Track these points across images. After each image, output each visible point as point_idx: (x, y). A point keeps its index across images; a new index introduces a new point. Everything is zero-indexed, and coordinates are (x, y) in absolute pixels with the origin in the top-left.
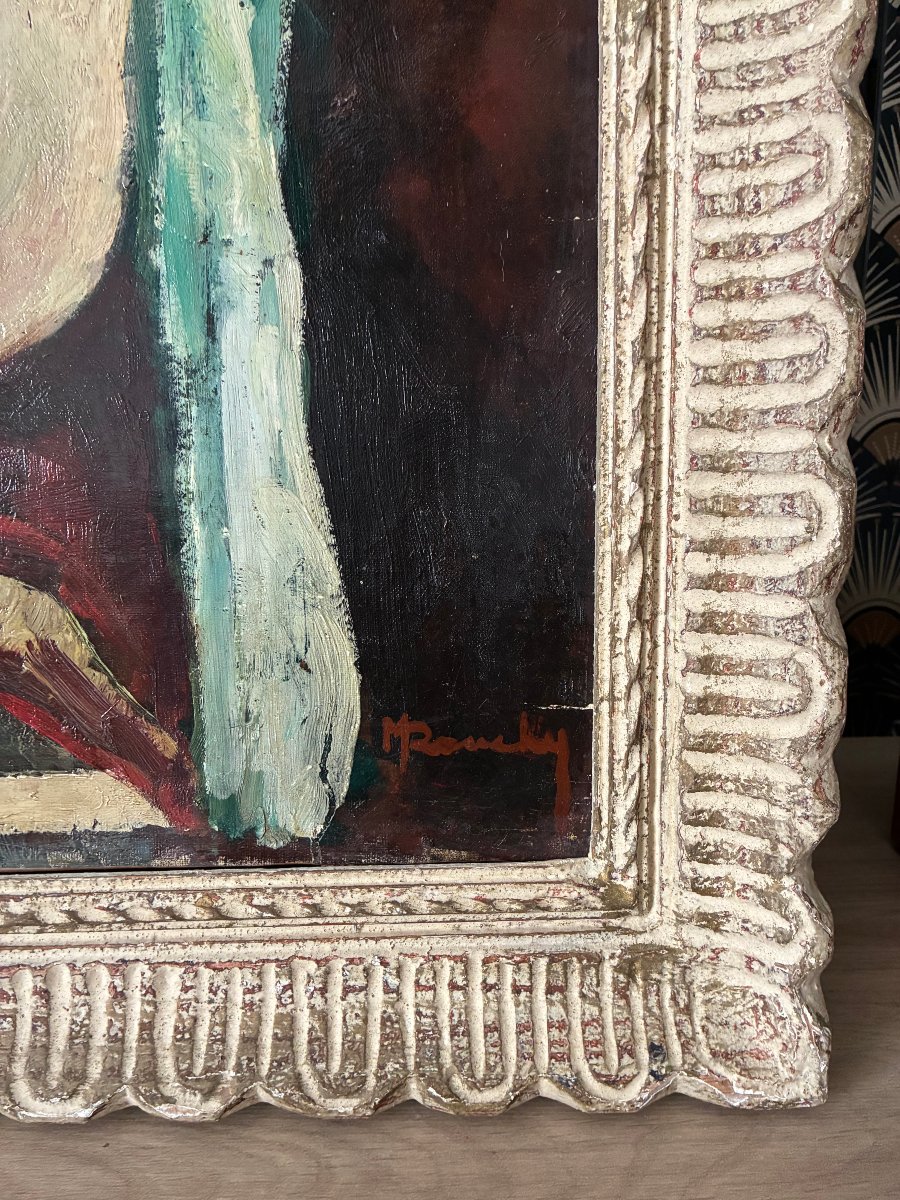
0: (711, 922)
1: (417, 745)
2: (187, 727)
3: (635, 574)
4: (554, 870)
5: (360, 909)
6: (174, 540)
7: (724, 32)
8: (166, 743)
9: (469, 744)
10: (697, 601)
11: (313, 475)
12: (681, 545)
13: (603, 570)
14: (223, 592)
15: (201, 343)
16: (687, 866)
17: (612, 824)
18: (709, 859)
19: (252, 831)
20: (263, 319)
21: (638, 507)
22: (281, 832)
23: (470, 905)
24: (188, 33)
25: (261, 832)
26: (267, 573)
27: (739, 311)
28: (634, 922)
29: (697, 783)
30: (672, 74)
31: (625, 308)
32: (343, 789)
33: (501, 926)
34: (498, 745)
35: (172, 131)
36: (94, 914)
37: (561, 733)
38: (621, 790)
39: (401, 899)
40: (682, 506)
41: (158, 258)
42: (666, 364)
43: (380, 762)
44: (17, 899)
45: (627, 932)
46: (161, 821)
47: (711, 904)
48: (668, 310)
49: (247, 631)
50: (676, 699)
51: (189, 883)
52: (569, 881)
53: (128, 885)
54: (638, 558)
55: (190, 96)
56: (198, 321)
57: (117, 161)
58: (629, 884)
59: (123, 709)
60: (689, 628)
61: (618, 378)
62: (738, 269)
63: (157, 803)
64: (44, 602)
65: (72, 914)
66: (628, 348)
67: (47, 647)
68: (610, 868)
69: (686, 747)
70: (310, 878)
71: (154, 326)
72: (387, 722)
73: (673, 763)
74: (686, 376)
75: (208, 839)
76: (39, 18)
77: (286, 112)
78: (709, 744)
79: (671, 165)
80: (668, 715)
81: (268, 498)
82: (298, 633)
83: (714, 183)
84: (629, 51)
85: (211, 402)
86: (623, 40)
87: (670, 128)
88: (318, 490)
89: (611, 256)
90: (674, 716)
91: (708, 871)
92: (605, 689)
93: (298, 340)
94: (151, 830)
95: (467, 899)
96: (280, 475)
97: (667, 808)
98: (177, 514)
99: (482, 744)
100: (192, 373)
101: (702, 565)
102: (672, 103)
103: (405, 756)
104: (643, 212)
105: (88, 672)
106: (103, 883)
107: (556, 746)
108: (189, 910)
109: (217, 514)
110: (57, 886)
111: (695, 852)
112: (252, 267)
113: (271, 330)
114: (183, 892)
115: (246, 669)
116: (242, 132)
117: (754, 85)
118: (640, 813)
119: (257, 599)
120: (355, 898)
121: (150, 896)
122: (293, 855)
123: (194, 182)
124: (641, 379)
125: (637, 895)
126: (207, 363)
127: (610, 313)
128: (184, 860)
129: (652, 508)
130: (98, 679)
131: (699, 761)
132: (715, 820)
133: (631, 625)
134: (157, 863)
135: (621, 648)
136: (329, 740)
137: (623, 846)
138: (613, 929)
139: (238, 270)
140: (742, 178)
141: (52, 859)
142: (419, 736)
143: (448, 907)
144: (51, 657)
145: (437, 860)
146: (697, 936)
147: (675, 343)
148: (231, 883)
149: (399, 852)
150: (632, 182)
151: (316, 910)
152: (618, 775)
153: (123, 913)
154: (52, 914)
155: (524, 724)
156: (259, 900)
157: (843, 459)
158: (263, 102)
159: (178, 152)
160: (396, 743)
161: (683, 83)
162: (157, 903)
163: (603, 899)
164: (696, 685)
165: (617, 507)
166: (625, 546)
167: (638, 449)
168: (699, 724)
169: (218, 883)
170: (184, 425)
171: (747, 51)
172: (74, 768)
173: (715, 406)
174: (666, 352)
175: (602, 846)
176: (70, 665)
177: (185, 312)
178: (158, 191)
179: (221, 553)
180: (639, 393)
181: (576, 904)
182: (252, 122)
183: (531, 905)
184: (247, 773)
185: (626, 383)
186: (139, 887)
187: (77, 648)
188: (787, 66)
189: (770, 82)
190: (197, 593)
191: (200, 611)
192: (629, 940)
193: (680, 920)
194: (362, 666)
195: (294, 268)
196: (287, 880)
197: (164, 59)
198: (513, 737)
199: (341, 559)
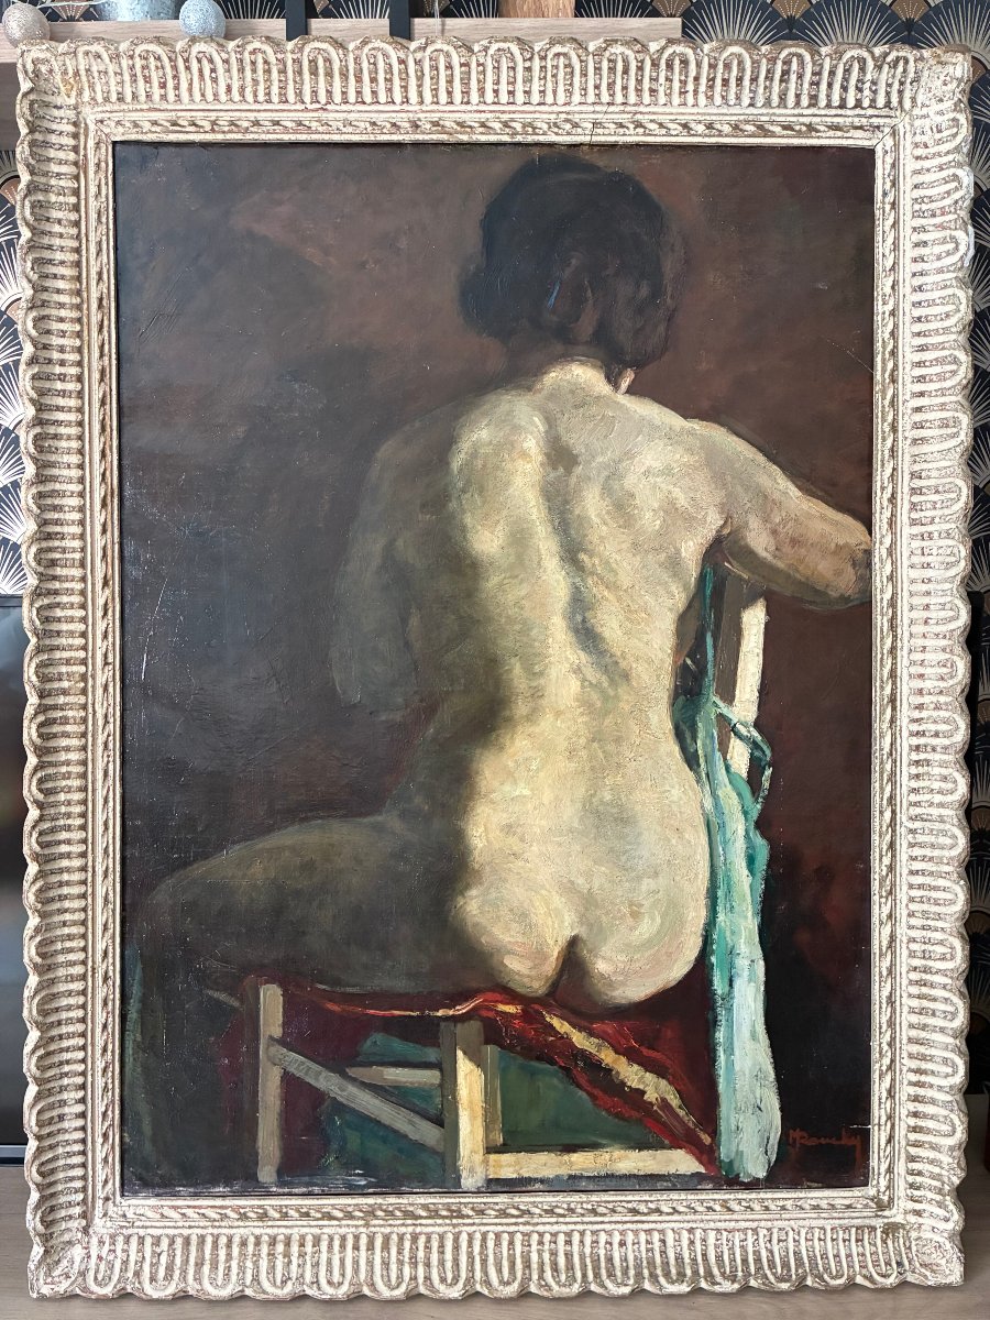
0: (918, 1213)
1: (802, 1141)
2: (714, 1132)
3: (888, 1078)
4: (857, 1192)
5: (783, 1208)
6: (713, 1060)
7: (916, 899)
8: (706, 1139)
9: (823, 1141)
10: (912, 1090)
11: (766, 1036)
12: (905, 1069)
13: (875, 1076)
14: (730, 1081)
15: (727, 988)
16: (909, 1191)
17: (879, 1174)
18: (918, 1188)
19: (738, 1176)
20: (750, 981)
21: (889, 1054)
22: (749, 1175)
23: (826, 1206)
24: (729, 885)
25: (742, 1175)
26: (747, 1073)
27: (925, 990)
28: (886, 1213)
29: (912, 1159)
30: (898, 907)
31: (883, 984)
32: (773, 1159)
33: (835, 1215)
34: (834, 1141)
35: (721, 917)
36: (681, 1209)
37: (858, 1137)
38: (883, 1160)
39: (799, 1204)
40: (905, 1055)
41: (713, 959)
42: (898, 1003)
43: (789, 1147)
44: (651, 1202)
45: (885, 1217)
46: (702, 1170)
47: (918, 1206)
48: (898, 984)
49: (738, 1095)
50: (904, 1126)
51: (716, 1196)
52: (863, 1197)
53: (692, 1197)
54: (889, 1073)
55: (728, 905)
56: (727, 981)
57: (702, 926)
58: (886, 1198)
59: (691, 1125)
60: (908, 1100)
61: (881, 1007)
62: (924, 976)
63: (701, 1163)
64: (663, 1083)
65: (674, 1208)
66: (884, 997)
67: (664, 1100)
68: (879, 1191)
69: (908, 1145)
70: (762, 1195)
71: (711, 983)
72: (791, 1131)
73: (903, 1151)
74: (906, 1009)
75: (720, 1178)
76: (677, 878)
77: (762, 911)
78: (917, 1144)
79: (899, 936)
80: (901, 1131)
81: (749, 1045)
82: (758, 1096)
83: (914, 946)
84: (883, 900)
85: (730, 1010)
86: (881, 897)
87: (898, 924)
88: (767, 1042)
89: (877, 964)
90: (903, 1132)
91: (916, 1193)
92: (876, 1121)
93: (762, 988)
94: (698, 1174)
95: (824, 1204)
96: (754, 1036)
97: (900, 1167)
98: (714, 1051)
99: (828, 1141)
100: (723, 999)
101: (914, 1078)
102: (898, 915)
103: (798, 1145)
104: (889, 952)
105: (678, 1110)
106: (683, 1196)
107: (856, 1142)
108: (717, 1208)
109: (730, 1051)
110: (665, 1197)
111: (912, 1186)
112: (747, 962)
113: (753, 984)
114: (715, 1200)
115: (738, 1110)
116: (746, 917)
117: (928, 918)
118: (890, 1170)
119: (743, 1082)
120: (781, 1203)
121: (702, 1201)
122: (754, 1185)
123: (728, 934)
124: (889, 1009)
125: (889, 1201)
126: (729, 996)
127: (877, 984)
128: (710, 1186)
129: (894, 1054)
130: (682, 1113)
131: (913, 1150)
132: (920, 1173)
133: (887, 1098)
134: (699, 1187)
135: (883, 1106)
136: (768, 1139)
137: (883, 1183)
138: (880, 1216)
139: (742, 963)
140: (924, 947)
141: (659, 1186)
142: (802, 1138)
143: (816, 1207)
144: (665, 1104)
145: (809, 1187)
146: (912, 1219)
147: (901, 997)
148: (732, 1196)
149: (795, 1184)
150: (885, 943)
151: (767, 1208)
152: (882, 1154)
153: (693, 1208)
154: (666, 1209)
155: (844, 1133)
156: (744, 1204)
157: (964, 1048)
158: (753, 908)
159: (723, 924)
160: (794, 1140)
161: (902, 912)
162: (705, 1204)
163: (876, 1203)
164: (912, 1121)
165: (880, 1053)
166: (884, 1068)
167: (889, 1033)
168: (913, 1137)
169: (727, 1197)
170: (719, 1018)
171: (925, 907)
172: (670, 1148)
173: (917, 1021)
174: (898, 998)
175: (875, 1182)
176: (671, 1106)
177: (722, 978)
178: (714, 937)
179: (730, 1065)
180: (889, 1015)
181: (866, 1206)
182: (750, 914)
183: (849, 1207)
184: (737, 1151)
185: (884, 1010)
186: (696, 1197)
187: (674, 1101)
188: (939, 917)
189: (933, 919)
190: (721, 1080)
191: (721, 1088)
192: (886, 1221)
193: (906, 1213)
194: (782, 1109)
195: (762, 963)
196: (753, 1196)
197: (720, 893)
198: (840, 1138)
199: (775, 1068)
